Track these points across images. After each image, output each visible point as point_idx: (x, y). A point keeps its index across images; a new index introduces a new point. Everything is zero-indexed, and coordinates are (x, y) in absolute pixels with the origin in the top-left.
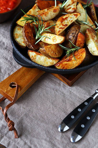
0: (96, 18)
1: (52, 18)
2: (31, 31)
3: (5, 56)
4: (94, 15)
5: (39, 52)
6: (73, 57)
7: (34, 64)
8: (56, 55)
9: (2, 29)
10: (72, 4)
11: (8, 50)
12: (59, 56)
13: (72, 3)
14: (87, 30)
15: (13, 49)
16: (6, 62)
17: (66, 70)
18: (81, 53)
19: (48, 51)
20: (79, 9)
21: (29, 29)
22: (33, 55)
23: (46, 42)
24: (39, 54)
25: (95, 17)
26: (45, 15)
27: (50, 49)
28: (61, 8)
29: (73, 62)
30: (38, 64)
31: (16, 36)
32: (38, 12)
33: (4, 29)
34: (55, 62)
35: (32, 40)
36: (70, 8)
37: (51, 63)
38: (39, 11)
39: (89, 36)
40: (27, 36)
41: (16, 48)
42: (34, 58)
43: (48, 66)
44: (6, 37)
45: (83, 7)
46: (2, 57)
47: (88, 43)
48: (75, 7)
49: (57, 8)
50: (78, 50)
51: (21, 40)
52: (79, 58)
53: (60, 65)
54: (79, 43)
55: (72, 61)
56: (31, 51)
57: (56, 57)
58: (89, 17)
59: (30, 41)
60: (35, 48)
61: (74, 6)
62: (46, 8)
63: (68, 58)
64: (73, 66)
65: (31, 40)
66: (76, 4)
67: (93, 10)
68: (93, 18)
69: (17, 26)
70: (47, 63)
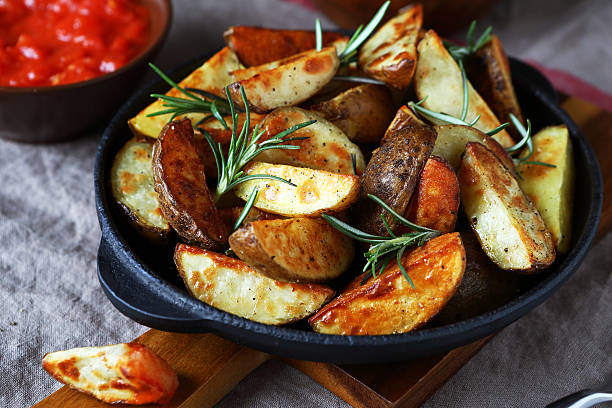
0: (513, 102)
1: (300, 99)
2: (197, 157)
3: (67, 286)
4: (505, 88)
5: (233, 255)
6: (398, 275)
7: (199, 313)
8: (317, 268)
9: (72, 163)
10: (398, 40)
11: (90, 253)
12: (334, 272)
13: (397, 36)
14: (469, 150)
15: (103, 240)
16: (72, 312)
17: (366, 341)
18: (442, 254)
19: (272, 242)
20: (428, 59)
21: (183, 148)
22: (202, 271)
23: (269, 208)
24: (232, 266)
25: (506, 98)
26: (267, 84)
27: (283, 238)
28: (342, 57)
29: (403, 299)
30: (220, 311)
31: (126, 182)
32: (233, 77)
33: (78, 163)
34: (309, 302)
35: (200, 200)
36: (387, 56)
37: (289, 308)
38: (239, 71)
39: (478, 176)
40: (174, 180)
41: (116, 235)
42: (207, 282)
43: (277, 322)
44: (84, 198)
45: (450, 53)
46: (56, 287)
47: (474, 211)
48: (411, 50)
49: (323, 54)
50: (425, 243)
51: (147, 203)
52: (431, 281)
53: (333, 316)
54: (432, 210)
55: (398, 295)
56: (189, 250)
57: (313, 274)
58: (478, 96)
59: (187, 203)
60: (215, 238)
61: (405, 45)
62: (275, 60)
63: (376, 281)
64: (404, 324)
65: (191, 197)
66: (414, 38)
67: (498, 65)
68: (501, 104)
69: (135, 139)
70: (271, 308)
